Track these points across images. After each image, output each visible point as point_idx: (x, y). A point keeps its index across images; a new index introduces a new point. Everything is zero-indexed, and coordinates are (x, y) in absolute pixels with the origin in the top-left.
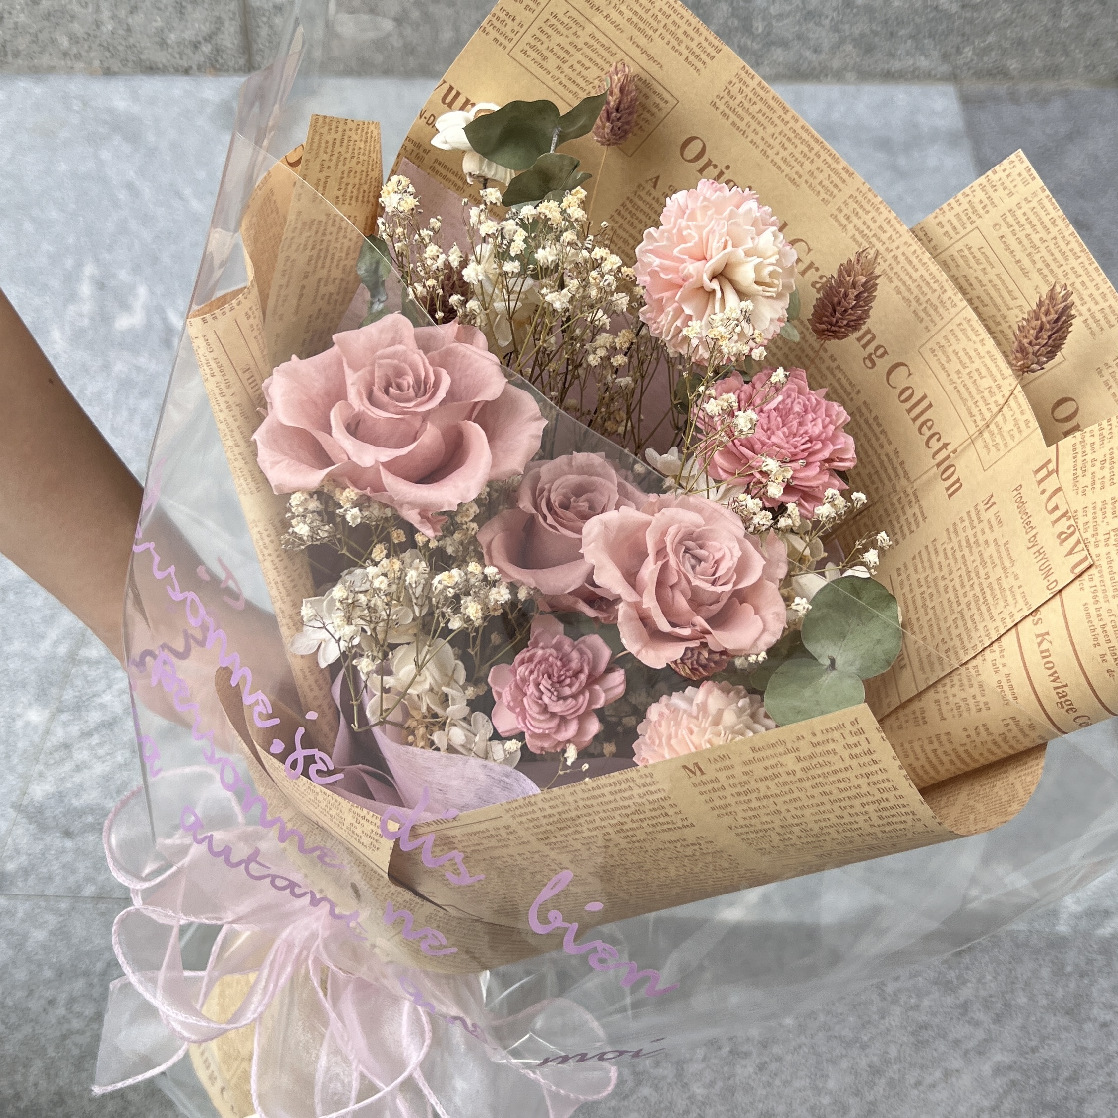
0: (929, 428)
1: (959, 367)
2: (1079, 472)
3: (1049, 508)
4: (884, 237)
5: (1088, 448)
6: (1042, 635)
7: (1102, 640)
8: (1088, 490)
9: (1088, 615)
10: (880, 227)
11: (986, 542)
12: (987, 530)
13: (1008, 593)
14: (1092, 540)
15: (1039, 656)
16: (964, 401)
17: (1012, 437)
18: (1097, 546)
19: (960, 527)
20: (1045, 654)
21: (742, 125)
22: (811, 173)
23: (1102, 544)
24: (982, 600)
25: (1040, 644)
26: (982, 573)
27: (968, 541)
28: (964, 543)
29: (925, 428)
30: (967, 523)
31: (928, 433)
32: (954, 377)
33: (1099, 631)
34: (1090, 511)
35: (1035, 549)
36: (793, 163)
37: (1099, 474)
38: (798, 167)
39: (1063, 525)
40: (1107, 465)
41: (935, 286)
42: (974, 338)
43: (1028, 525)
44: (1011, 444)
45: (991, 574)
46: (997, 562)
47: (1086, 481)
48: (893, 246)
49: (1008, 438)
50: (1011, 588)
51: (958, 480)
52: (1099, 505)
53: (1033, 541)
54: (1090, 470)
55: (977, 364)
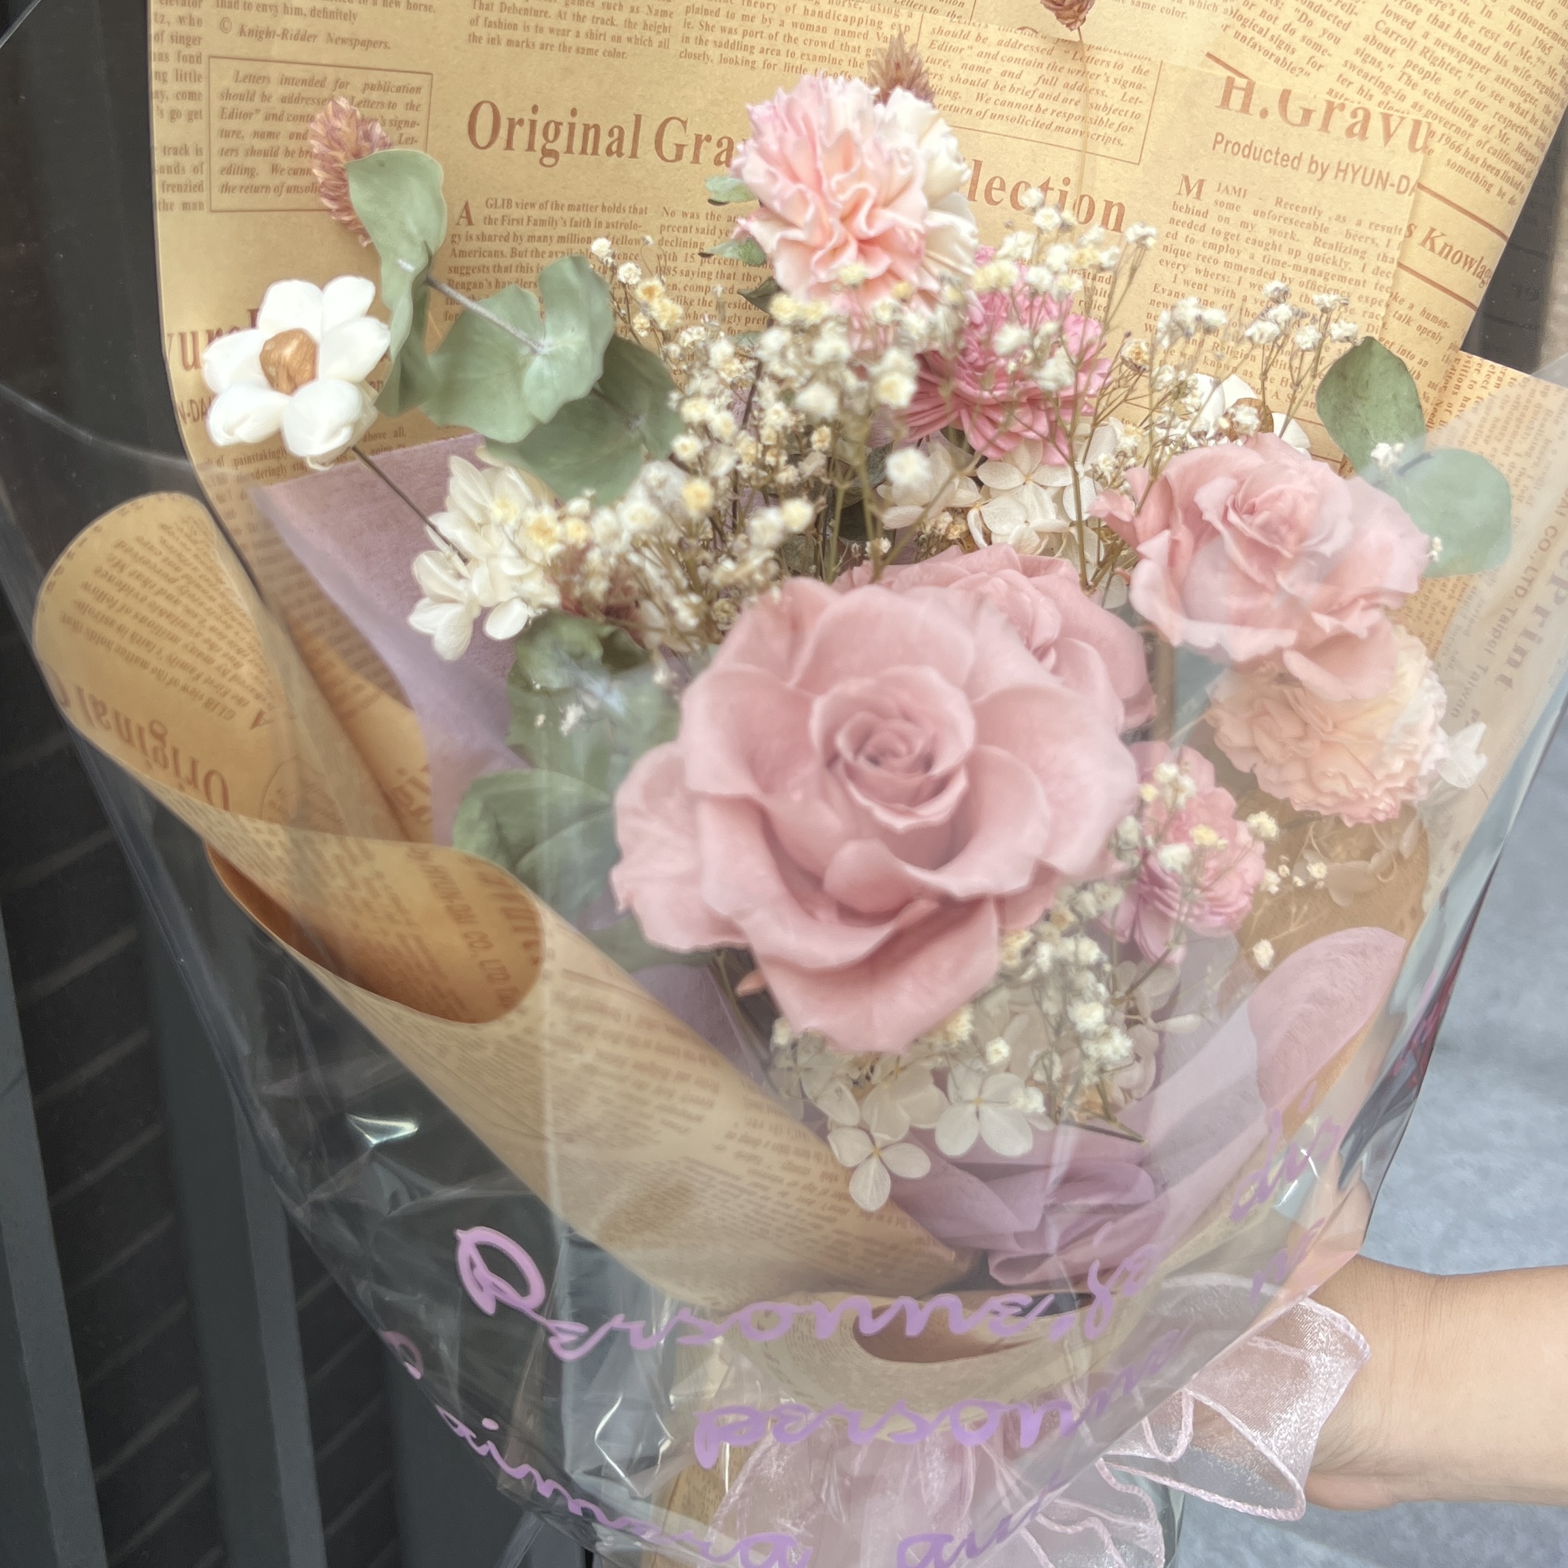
0: (1002, 188)
1: (975, 90)
2: (1282, 53)
3: (1298, 120)
4: (757, 25)
5: (1263, 23)
6: (1428, 237)
7: (1491, 178)
8: (1320, 59)
9: (1461, 169)
10: (744, 17)
11: (1244, 224)
12: (1227, 213)
13: (1348, 242)
14: (1391, 97)
15: (1441, 260)
16: (1022, 120)
17: (1136, 100)
18: (1403, 98)
19: (1180, 244)
20: (1447, 252)
21: (518, 35)
22: (629, 24)
23: (1407, 90)
24: (1320, 281)
25: (1432, 249)
26: (1284, 256)
27: (1212, 246)
28: (1209, 253)
29: (996, 195)
30: (1183, 232)
31: (1005, 196)
32: (979, 106)
33: (1483, 172)
34: (1353, 76)
35: (1331, 174)
36: (602, 28)
37: (1314, 34)
38: (610, 31)
39: (1341, 121)
40: (1312, 15)
41: (863, 29)
42: (965, 44)
43: (1288, 160)
44: (1143, 109)
45: (1295, 246)
46: (1289, 228)
47: (1303, 53)
48: (773, 29)
49: (1131, 108)
50: (1348, 234)
51: (1109, 205)
52: (1357, 61)
53: (1319, 169)
54: (1295, 41)
55: (997, 67)
